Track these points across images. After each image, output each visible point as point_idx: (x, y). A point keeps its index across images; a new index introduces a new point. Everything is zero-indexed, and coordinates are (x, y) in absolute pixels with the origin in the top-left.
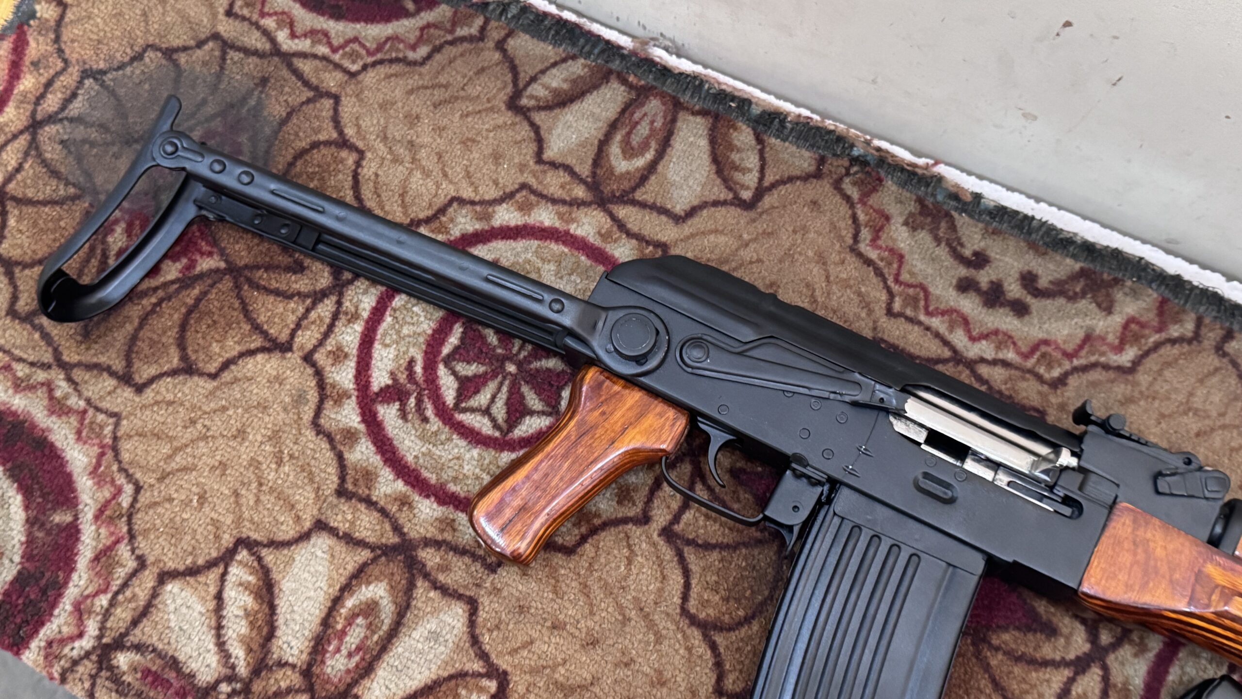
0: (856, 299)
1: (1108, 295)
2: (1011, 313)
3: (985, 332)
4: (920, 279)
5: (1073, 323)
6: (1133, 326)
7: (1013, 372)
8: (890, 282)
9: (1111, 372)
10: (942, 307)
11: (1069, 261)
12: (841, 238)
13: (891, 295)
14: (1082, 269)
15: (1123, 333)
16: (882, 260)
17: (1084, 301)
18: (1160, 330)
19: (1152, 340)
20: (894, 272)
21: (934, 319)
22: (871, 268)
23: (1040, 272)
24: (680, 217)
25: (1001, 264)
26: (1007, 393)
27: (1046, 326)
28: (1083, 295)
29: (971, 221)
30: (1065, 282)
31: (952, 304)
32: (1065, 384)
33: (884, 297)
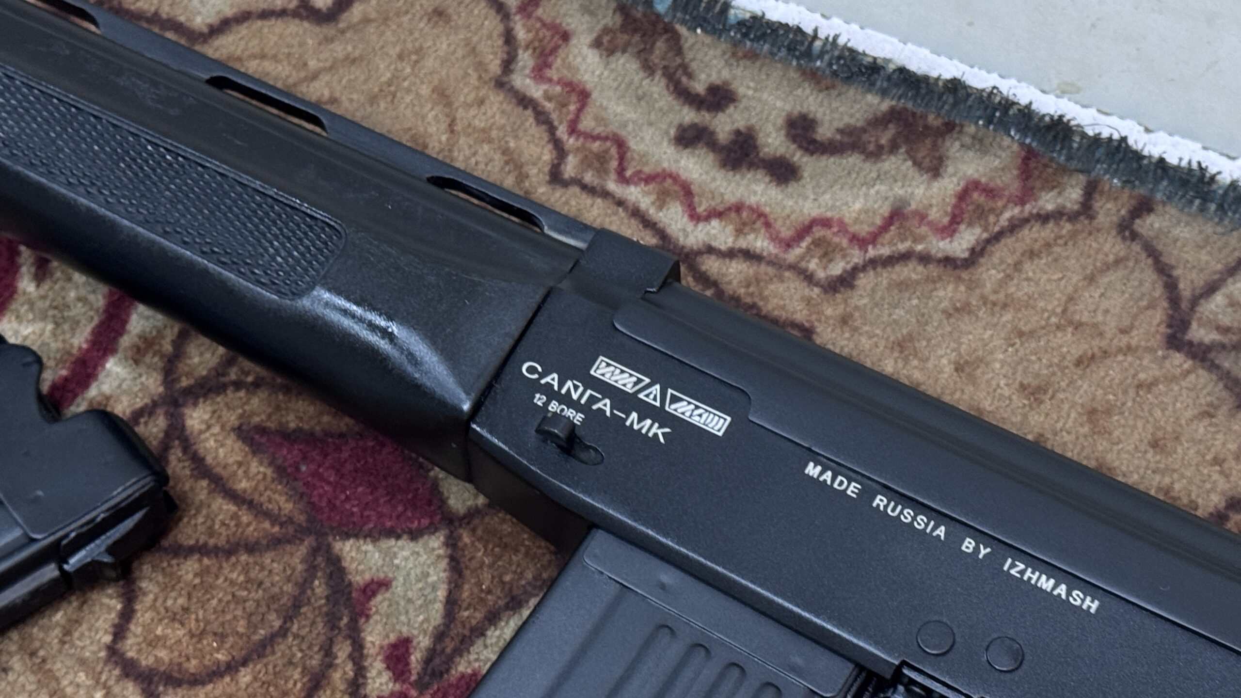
0: (498, 159)
1: (935, 147)
2: (767, 179)
3: (720, 208)
4: (613, 128)
5: (872, 192)
6: (975, 195)
7: (763, 268)
8: (562, 131)
9: (931, 267)
10: (647, 170)
11: (872, 99)
12: (480, 66)
13: (561, 151)
14: (892, 111)
15: (955, 206)
16: (549, 98)
17: (893, 158)
18: (1022, 202)
19: (1007, 215)
20: (571, 116)
21: (632, 189)
22: (529, 112)
23: (819, 116)
24: (201, 34)
25: (753, 103)
26: (749, 300)
27: (827, 196)
28: (893, 148)
29: (708, 40)
30: (864, 130)
31: (665, 165)
32: (852, 287)
33: (547, 155)
